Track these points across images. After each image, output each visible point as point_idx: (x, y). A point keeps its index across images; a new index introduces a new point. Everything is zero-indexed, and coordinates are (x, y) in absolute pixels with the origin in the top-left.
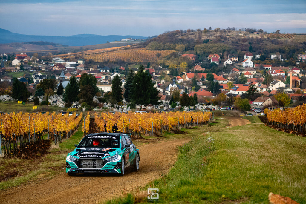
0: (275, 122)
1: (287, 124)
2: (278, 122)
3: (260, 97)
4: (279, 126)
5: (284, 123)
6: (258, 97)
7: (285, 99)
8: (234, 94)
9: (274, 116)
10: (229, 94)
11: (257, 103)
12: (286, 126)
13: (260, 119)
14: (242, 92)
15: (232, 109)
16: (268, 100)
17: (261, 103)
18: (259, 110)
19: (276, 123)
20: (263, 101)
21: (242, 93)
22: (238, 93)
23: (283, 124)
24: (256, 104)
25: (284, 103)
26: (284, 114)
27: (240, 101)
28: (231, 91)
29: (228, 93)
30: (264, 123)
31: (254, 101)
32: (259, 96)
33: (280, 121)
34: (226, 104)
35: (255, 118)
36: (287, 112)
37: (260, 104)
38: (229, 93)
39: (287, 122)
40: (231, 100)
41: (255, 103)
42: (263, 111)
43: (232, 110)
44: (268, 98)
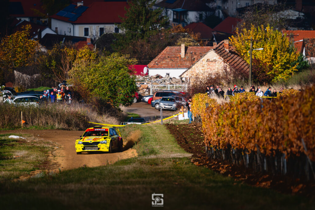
0: (234, 150)
1: (282, 154)
2: (246, 150)
3: (174, 48)
4: (251, 164)
5: (268, 152)
6: (168, 48)
7: (275, 52)
8: (68, 34)
9: (228, 122)
10: (47, 35)
11: (162, 72)
12: (279, 162)
13: (173, 139)
14: (102, 26)
15: (59, 97)
16: (205, 58)
17: (181, 71)
18: (171, 100)
19: (239, 150)
20: (188, 64)
21: (102, 30)
22: (86, 30)
23: (264, 155)
24: (158, 77)
25: (271, 68)
26: (268, 115)
27: (92, 63)
28: (55, 24)
29: (43, 34)
30: (189, 155)
31: (152, 64)
32: (170, 44)
33: (252, 145)
34: (35, 76)
35: (154, 132)
36: (281, 108)
37: (175, 73)
38: (47, 31)
39: (281, 148)
40: (54, 63)
41: (153, 73)
42: (187, 105)
43: (61, 101)
44: (207, 51)
